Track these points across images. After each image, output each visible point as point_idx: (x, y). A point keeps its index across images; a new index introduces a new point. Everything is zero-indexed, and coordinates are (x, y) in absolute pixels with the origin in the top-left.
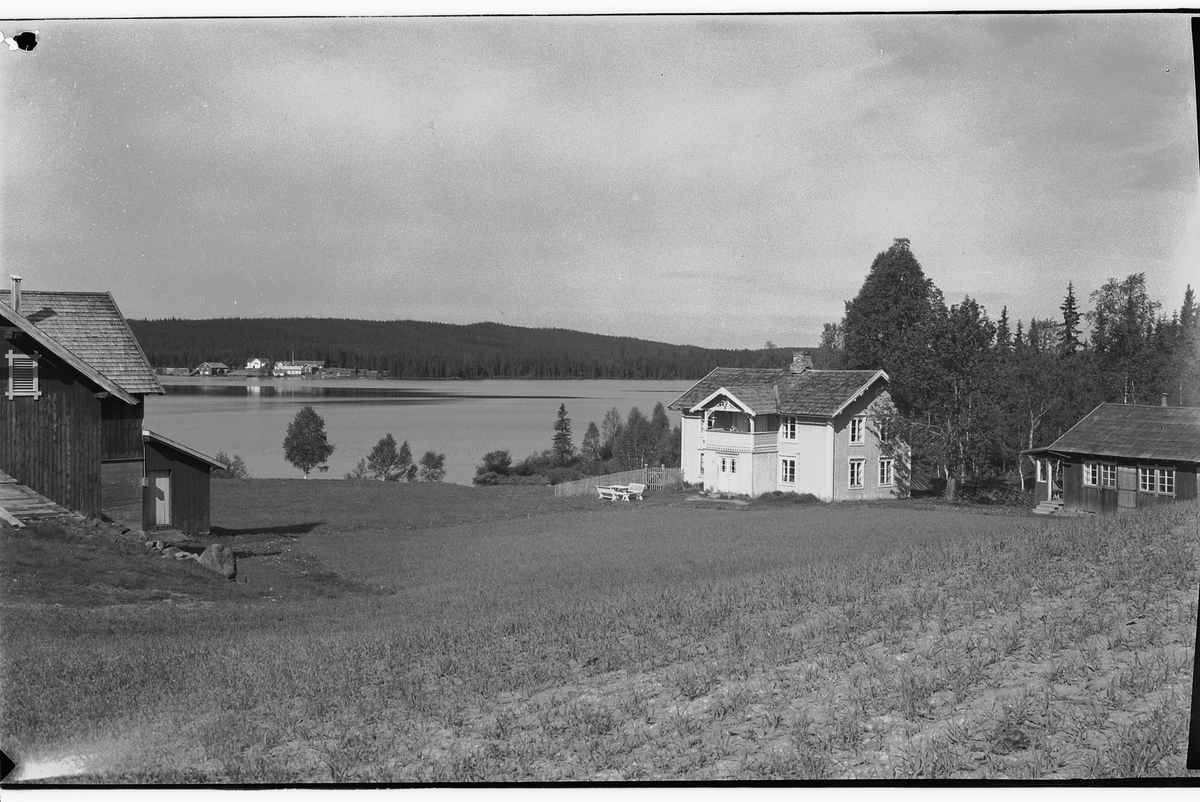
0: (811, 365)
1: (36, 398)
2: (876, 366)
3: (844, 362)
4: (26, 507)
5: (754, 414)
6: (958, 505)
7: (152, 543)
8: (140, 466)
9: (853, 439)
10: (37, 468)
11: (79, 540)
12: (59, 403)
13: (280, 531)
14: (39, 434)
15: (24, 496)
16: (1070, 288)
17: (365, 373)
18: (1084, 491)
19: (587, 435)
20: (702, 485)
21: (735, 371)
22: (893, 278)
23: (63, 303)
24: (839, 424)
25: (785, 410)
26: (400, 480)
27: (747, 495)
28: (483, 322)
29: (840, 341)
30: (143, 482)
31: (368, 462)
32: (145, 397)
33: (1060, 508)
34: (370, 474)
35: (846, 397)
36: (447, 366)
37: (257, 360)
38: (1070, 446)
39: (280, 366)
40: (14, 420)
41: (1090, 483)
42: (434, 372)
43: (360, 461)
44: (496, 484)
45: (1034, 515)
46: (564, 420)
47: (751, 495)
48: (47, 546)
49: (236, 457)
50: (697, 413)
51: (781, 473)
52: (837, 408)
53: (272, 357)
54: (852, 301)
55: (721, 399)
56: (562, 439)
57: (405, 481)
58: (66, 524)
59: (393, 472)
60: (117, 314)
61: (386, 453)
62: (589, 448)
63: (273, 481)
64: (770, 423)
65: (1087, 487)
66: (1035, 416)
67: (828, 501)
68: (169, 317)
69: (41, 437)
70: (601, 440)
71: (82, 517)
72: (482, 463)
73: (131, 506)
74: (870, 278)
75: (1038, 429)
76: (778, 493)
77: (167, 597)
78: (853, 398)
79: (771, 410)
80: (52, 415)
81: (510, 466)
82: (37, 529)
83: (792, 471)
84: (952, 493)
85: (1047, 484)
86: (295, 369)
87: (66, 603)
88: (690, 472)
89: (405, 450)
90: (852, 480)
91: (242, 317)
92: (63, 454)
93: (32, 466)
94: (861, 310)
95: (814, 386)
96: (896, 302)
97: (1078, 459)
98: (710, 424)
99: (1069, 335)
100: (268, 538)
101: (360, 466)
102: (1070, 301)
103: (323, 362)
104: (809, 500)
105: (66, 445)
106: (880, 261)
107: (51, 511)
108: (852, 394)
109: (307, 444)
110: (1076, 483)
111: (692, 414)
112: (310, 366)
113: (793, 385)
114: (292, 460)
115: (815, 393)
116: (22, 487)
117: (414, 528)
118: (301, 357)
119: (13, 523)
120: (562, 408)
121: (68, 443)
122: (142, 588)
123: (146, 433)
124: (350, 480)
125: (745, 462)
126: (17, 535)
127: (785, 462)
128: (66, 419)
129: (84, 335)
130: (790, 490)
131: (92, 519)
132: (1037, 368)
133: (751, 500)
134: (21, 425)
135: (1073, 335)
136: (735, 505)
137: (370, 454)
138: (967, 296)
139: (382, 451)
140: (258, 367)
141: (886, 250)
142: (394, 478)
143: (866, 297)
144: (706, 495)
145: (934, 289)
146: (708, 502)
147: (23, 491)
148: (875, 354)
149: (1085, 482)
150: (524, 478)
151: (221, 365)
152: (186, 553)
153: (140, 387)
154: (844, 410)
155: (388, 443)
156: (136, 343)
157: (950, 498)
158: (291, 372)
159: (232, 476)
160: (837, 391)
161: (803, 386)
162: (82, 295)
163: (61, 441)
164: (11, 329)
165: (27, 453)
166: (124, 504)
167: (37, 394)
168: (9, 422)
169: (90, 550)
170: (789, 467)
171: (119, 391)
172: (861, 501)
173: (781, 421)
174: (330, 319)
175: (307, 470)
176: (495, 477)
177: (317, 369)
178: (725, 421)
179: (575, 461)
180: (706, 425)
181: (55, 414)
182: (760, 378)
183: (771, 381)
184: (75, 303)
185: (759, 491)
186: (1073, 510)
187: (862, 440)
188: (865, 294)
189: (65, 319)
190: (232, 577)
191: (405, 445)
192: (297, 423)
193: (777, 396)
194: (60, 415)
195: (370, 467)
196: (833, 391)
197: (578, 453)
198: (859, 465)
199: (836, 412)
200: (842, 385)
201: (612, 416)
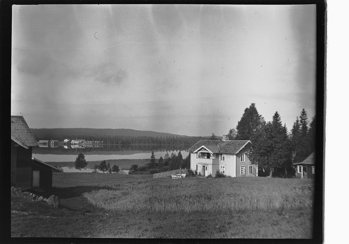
0: (228, 139)
2: (247, 139)
3: (237, 138)
5: (212, 153)
9: (242, 161)
18: (313, 175)
21: (206, 141)
24: (237, 156)
25: (221, 152)
35: (239, 148)
36: (118, 141)
37: (67, 140)
38: (309, 162)
39: (73, 141)
42: (115, 143)
46: (153, 155)
50: (195, 153)
51: (220, 170)
52: (237, 151)
53: (71, 139)
55: (203, 149)
56: (153, 161)
60: (25, 122)
64: (217, 156)
68: (43, 128)
70: (164, 161)
78: (241, 148)
79: (217, 152)
81: (138, 168)
83: (224, 170)
85: (301, 174)
86: (77, 142)
89: (109, 164)
95: (229, 145)
98: (199, 156)
103: (85, 140)
106: (246, 110)
108: (241, 147)
110: (310, 173)
112: (81, 141)
113: (223, 145)
115: (230, 147)
118: (79, 139)
120: (153, 152)
123: (33, 159)
125: (210, 167)
127: (222, 167)
139: (102, 164)
149: (313, 173)
151: (57, 141)
153: (31, 144)
154: (239, 152)
155: (104, 162)
161: (226, 145)
162: (14, 116)
171: (23, 145)
173: (220, 155)
175: (80, 170)
176: (134, 172)
177: (83, 142)
178: (203, 155)
182: (213, 143)
183: (217, 144)
185: (214, 176)
187: (244, 161)
193: (219, 148)
195: (99, 169)
196: (236, 146)
198: (243, 168)
199: (237, 153)
200: (238, 145)
201: (167, 155)
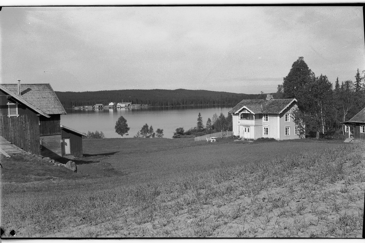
0: (273, 98)
1: (17, 117)
2: (293, 97)
3: (284, 96)
4: (12, 151)
5: (254, 114)
6: (320, 140)
7: (51, 161)
8: (60, 136)
9: (286, 120)
10: (19, 139)
11: (28, 161)
12: (25, 118)
13: (106, 154)
14: (19, 128)
15: (13, 147)
16: (358, 70)
17: (144, 105)
18: (360, 135)
19: (207, 122)
20: (239, 136)
21: (249, 101)
22: (298, 70)
23: (35, 87)
24: (281, 115)
25: (264, 112)
26: (150, 137)
27: (253, 139)
28: (179, 89)
29: (283, 90)
30: (61, 141)
31: (140, 132)
32: (61, 115)
33: (353, 140)
34: (141, 136)
35: (283, 107)
36: (168, 102)
37: (112, 103)
38: (355, 121)
39: (118, 104)
40: (11, 124)
41: (362, 132)
43: (138, 132)
44: (180, 137)
45: (345, 143)
46: (200, 118)
47: (254, 138)
48: (17, 163)
49: (101, 132)
50: (237, 114)
51: (264, 132)
52: (281, 111)
53: (116, 101)
54: (285, 77)
55: (244, 109)
56: (200, 123)
57: (152, 137)
58: (25, 156)
59: (148, 135)
60: (52, 90)
61: (145, 129)
62: (208, 126)
63: (112, 139)
64: (259, 116)
65: (361, 134)
66: (345, 111)
67: (278, 140)
69: (20, 129)
70: (212, 123)
71: (30, 154)
72: (175, 132)
73: (58, 149)
74: (291, 70)
75: (347, 115)
76: (263, 138)
77: (52, 178)
78: (286, 108)
79: (260, 112)
80: (23, 122)
81: (184, 132)
82: (15, 158)
83: (267, 131)
84: (318, 136)
85: (348, 133)
86: (123, 105)
87: (17, 182)
88: (235, 133)
89: (151, 128)
90: (286, 133)
91: (107, 90)
92: (27, 134)
93: (17, 138)
94: (288, 80)
95: (273, 104)
96: (299, 77)
97: (358, 124)
98: (241, 117)
99: (358, 85)
100: (101, 157)
101: (138, 133)
102: (358, 74)
103: (131, 103)
104: (273, 140)
105: (28, 131)
106: (295, 64)
107: (20, 152)
108: (285, 106)
109: (122, 127)
110: (358, 132)
111: (235, 114)
112: (127, 104)
113: (267, 104)
114: (118, 132)
115: (273, 107)
116: (12, 145)
117: (147, 152)
118: (125, 101)
119: (7, 156)
120: (200, 114)
121: (29, 131)
122: (44, 176)
123: (61, 126)
124: (135, 138)
125: (252, 129)
126: (8, 160)
127: (265, 128)
128: (28, 123)
129: (41, 97)
130: (266, 137)
131: (33, 154)
132: (345, 96)
133: (254, 140)
134: (13, 125)
135: (359, 85)
136: (249, 142)
137: (141, 130)
138: (321, 74)
139: (144, 129)
140: (112, 105)
141: (296, 61)
142: (148, 137)
143: (290, 76)
144: (240, 139)
145: (312, 72)
146: (240, 142)
147: (12, 146)
148: (293, 94)
149: (361, 132)
150: (188, 136)
151: (101, 105)
152: (62, 164)
153: (59, 112)
154: (283, 112)
155: (146, 127)
156: (58, 99)
157: (318, 138)
158: (122, 106)
159: (100, 138)
160: (281, 106)
161: (270, 104)
162: (41, 85)
163: (26, 130)
164: (8, 95)
165: (15, 134)
166: (56, 148)
167: (17, 115)
168: (9, 124)
169: (31, 164)
170: (266, 130)
171: (44, 114)
172: (289, 140)
173: (263, 115)
174: (133, 90)
175: (122, 135)
176: (179, 135)
177: (130, 105)
178: (245, 116)
179: (204, 130)
180: (240, 118)
181: (24, 122)
182: (256, 102)
183: (260, 103)
184: (38, 87)
185: (257, 138)
186: (357, 141)
187: (289, 121)
188: (290, 75)
189: (35, 92)
190: (76, 171)
191: (151, 127)
192: (119, 121)
193: (262, 108)
194: (26, 122)
195: (141, 134)
196: (279, 106)
197: (205, 127)
198: (288, 128)
199: (280, 112)
200: (282, 104)
201: (215, 116)
